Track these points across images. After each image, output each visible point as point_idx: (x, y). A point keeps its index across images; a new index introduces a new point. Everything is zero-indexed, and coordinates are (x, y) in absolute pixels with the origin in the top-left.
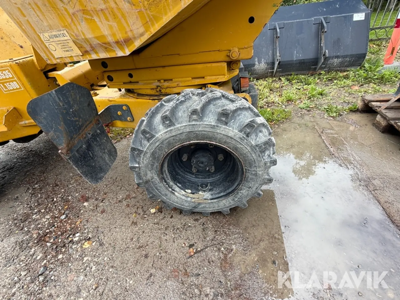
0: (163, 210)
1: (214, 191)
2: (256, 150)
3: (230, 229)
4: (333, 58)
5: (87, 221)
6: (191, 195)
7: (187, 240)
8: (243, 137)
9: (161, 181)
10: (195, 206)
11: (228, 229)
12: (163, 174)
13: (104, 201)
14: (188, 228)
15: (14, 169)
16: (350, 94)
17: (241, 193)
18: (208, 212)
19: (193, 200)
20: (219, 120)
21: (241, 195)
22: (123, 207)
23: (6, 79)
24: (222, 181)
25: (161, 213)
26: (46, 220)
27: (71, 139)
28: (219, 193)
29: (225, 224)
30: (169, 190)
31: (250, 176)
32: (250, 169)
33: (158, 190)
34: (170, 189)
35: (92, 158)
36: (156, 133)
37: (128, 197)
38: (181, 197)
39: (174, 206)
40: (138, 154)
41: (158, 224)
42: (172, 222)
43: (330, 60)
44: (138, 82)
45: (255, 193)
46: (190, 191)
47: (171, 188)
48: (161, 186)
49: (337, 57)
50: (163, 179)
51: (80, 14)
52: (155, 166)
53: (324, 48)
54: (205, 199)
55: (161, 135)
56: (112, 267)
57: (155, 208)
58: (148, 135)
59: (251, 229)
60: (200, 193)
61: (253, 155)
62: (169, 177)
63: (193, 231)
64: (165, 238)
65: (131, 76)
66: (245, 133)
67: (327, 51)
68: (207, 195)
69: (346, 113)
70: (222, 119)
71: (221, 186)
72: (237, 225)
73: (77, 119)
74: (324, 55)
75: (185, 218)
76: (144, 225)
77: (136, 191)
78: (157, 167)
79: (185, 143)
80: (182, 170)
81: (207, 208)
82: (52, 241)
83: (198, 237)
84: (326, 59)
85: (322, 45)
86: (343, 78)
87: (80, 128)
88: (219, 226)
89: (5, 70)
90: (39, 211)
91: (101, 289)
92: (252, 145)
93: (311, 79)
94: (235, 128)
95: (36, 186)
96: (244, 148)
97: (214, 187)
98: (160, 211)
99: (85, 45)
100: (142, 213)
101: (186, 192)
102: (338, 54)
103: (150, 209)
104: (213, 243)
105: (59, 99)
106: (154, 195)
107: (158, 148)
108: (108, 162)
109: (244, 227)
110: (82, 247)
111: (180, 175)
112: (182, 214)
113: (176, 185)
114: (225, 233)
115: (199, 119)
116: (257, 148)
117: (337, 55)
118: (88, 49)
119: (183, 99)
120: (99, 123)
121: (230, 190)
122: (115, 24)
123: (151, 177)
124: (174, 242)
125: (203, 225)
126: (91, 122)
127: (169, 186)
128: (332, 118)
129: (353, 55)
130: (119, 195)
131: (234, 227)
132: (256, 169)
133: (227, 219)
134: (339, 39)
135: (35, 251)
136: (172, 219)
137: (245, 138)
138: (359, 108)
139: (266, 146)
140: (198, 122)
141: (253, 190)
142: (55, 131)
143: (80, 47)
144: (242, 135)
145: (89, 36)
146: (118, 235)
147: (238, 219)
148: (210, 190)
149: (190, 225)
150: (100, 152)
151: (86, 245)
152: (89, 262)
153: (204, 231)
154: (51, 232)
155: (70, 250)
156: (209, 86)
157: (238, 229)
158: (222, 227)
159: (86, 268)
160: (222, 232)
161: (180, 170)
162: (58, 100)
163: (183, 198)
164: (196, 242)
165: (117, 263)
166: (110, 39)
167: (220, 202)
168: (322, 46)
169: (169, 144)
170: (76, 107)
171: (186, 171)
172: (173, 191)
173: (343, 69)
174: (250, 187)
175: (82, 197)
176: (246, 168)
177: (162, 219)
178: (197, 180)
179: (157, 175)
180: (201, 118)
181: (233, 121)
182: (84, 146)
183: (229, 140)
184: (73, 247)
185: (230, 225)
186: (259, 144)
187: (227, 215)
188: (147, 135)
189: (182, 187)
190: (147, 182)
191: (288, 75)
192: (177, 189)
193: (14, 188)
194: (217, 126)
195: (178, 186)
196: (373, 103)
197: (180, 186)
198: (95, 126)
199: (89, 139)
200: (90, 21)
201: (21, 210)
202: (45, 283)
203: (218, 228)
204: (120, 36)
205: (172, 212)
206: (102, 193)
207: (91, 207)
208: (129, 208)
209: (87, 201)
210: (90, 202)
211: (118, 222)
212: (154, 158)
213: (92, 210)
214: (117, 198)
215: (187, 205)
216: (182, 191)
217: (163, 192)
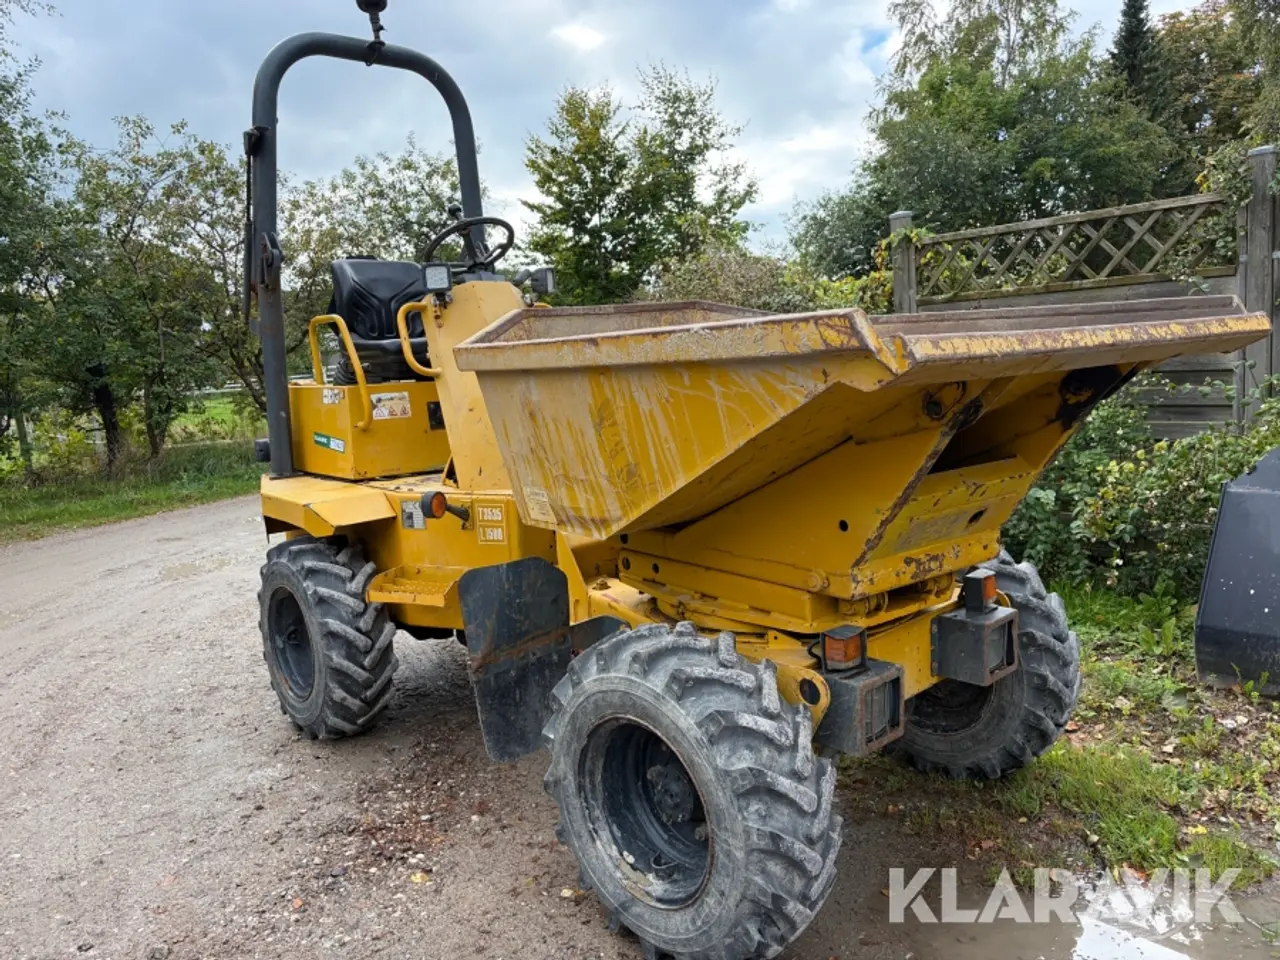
0: (584, 902)
5: (452, 846)
6: (627, 869)
8: (702, 740)
9: (578, 794)
10: (625, 902)
12: (584, 776)
13: (505, 830)
15: (428, 700)
17: (707, 903)
19: (625, 882)
20: (668, 688)
21: (707, 911)
22: (526, 858)
23: (492, 521)
25: (577, 905)
26: (399, 808)
27: (495, 649)
30: (587, 827)
33: (569, 813)
34: (591, 826)
35: (517, 705)
36: (587, 676)
38: (606, 858)
41: (551, 917)
42: (576, 930)
44: (664, 585)
46: (631, 859)
47: (594, 825)
48: (576, 805)
50: (582, 790)
51: (562, 479)
52: (573, 749)
54: (647, 893)
55: (589, 683)
56: (421, 930)
57: (574, 892)
58: (575, 677)
60: (649, 875)
62: (599, 795)
64: (537, 945)
65: (656, 568)
66: (706, 732)
68: (657, 888)
70: (675, 686)
73: (522, 618)
76: (527, 905)
78: (575, 752)
82: (382, 842)
87: (521, 635)
89: (496, 507)
90: (403, 790)
91: (380, 945)
92: (718, 768)
94: (691, 714)
95: (433, 745)
96: (703, 768)
98: (578, 901)
99: (561, 513)
100: (544, 886)
101: (621, 854)
103: (565, 888)
105: (508, 578)
107: (581, 706)
110: (409, 877)
111: (634, 814)
113: (610, 825)
115: (643, 673)
118: (564, 518)
119: (646, 633)
120: (563, 643)
122: (592, 499)
126: (548, 633)
127: (590, 815)
130: (540, 833)
132: (729, 837)
135: (351, 843)
136: (584, 926)
137: (705, 744)
140: (639, 677)
141: (729, 906)
142: (478, 626)
143: (557, 514)
144: (700, 733)
145: (566, 504)
148: (674, 881)
149: (602, 955)
151: (418, 877)
152: (399, 902)
154: (391, 829)
155: (391, 872)
156: (772, 634)
159: (388, 907)
161: (640, 801)
162: (504, 577)
163: (609, 864)
165: (430, 930)
166: (586, 515)
167: (671, 914)
169: (598, 706)
170: (528, 598)
172: (595, 834)
175: (481, 804)
176: (712, 826)
177: (566, 916)
178: (666, 848)
180: (645, 673)
181: (692, 699)
182: (513, 673)
183: (679, 737)
184: (400, 869)
186: (731, 771)
189: (620, 841)
192: (605, 835)
193: (403, 732)
194: (663, 697)
195: (611, 832)
197: (618, 834)
198: (552, 645)
199: (527, 665)
200: (570, 489)
201: (383, 773)
202: (328, 889)
204: (596, 515)
205: (597, 916)
207: (478, 828)
208: (532, 865)
209: (481, 814)
210: (483, 819)
211: (493, 875)
212: (574, 730)
213: (476, 834)
214: (531, 837)
215: (610, 888)
216: (614, 847)
217: (576, 826)
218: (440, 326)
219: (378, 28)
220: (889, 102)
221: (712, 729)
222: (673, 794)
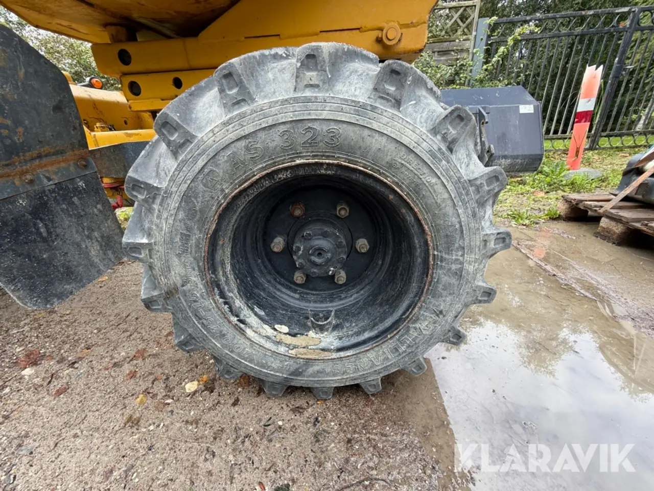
0: (217, 384)
1: (345, 329)
2: (467, 194)
3: (385, 435)
4: (499, 157)
6: (289, 340)
7: (271, 473)
8: (440, 149)
9: (210, 293)
10: (297, 370)
11: (383, 435)
12: (214, 270)
13: (76, 365)
14: (275, 434)
16: (535, 201)
17: (416, 329)
18: (328, 385)
19: (293, 352)
20: (378, 91)
21: (416, 334)
22: (120, 379)
24: (364, 304)
25: (212, 392)
28: (358, 334)
29: (372, 419)
30: (230, 322)
31: (445, 279)
32: (447, 256)
33: (199, 318)
34: (234, 319)
35: (45, 240)
36: (200, 129)
37: (141, 354)
38: (262, 341)
39: (243, 369)
40: (145, 200)
41: (196, 422)
42: (233, 417)
43: (496, 161)
45: (449, 331)
46: (285, 329)
47: (237, 316)
48: (209, 305)
49: (505, 157)
50: (214, 285)
52: (193, 241)
54: (323, 350)
55: (212, 131)
57: (199, 381)
58: (176, 135)
59: (441, 435)
60: (311, 333)
61: (460, 211)
62: (233, 285)
63: (286, 443)
64: (208, 466)
65: (178, 82)
66: (444, 138)
67: (492, 146)
68: (328, 340)
69: (543, 221)
70: (387, 87)
71: (361, 316)
72: (401, 422)
74: (488, 152)
75: (270, 403)
76: (158, 426)
77: (162, 340)
78: (197, 246)
79: (281, 166)
80: (269, 277)
81: (328, 374)
83: (302, 462)
85: (483, 139)
86: (517, 184)
88: (357, 426)
92: (459, 178)
94: (418, 120)
96: (439, 188)
97: (346, 320)
98: (209, 387)
100: (162, 393)
101: (275, 330)
102: (506, 153)
103: (186, 383)
104: (344, 480)
106: (190, 335)
107: (201, 176)
108: (96, 260)
109: (420, 428)
111: (264, 290)
112: (262, 395)
113: (252, 309)
114: (375, 447)
115: (324, 83)
116: (471, 189)
117: (504, 154)
120: (86, 167)
121: (388, 322)
123: (181, 277)
124: (232, 478)
125: (315, 425)
126: (60, 153)
127: (230, 308)
128: (524, 227)
129: (525, 155)
130: (119, 349)
131: (396, 427)
132: (463, 255)
133: (374, 407)
134: (504, 135)
136: (236, 408)
137: (443, 154)
138: (562, 214)
139: (492, 187)
140: (320, 91)
141: (446, 321)
144: (437, 143)
146: (74, 460)
147: (401, 405)
148: (336, 327)
149: (280, 423)
150: (77, 232)
153: (318, 441)
157: (408, 435)
158: (363, 428)
160: (365, 445)
161: (265, 277)
163: (268, 345)
164: (295, 476)
167: (361, 356)
168: (484, 141)
171: (280, 283)
172: (242, 326)
173: (513, 174)
174: (441, 312)
176: (436, 253)
177: (210, 409)
178: (303, 305)
179: (200, 270)
180: (329, 82)
181: (413, 102)
182: (22, 202)
185: (383, 422)
186: (476, 179)
187: (373, 395)
188: (172, 135)
189: (266, 318)
190: (170, 294)
192: (253, 320)
194: (374, 108)
195: (256, 314)
196: (586, 202)
197: (262, 313)
198: (72, 169)
199: (43, 191)
203: (355, 432)
205: (240, 389)
206: (83, 345)
207: (36, 381)
208: (132, 381)
209: (35, 363)
210: (40, 368)
211: (91, 418)
212: (191, 214)
213: (37, 387)
214: (112, 358)
216: (266, 327)
217: (214, 327)
221: (453, 132)
222: (320, 252)
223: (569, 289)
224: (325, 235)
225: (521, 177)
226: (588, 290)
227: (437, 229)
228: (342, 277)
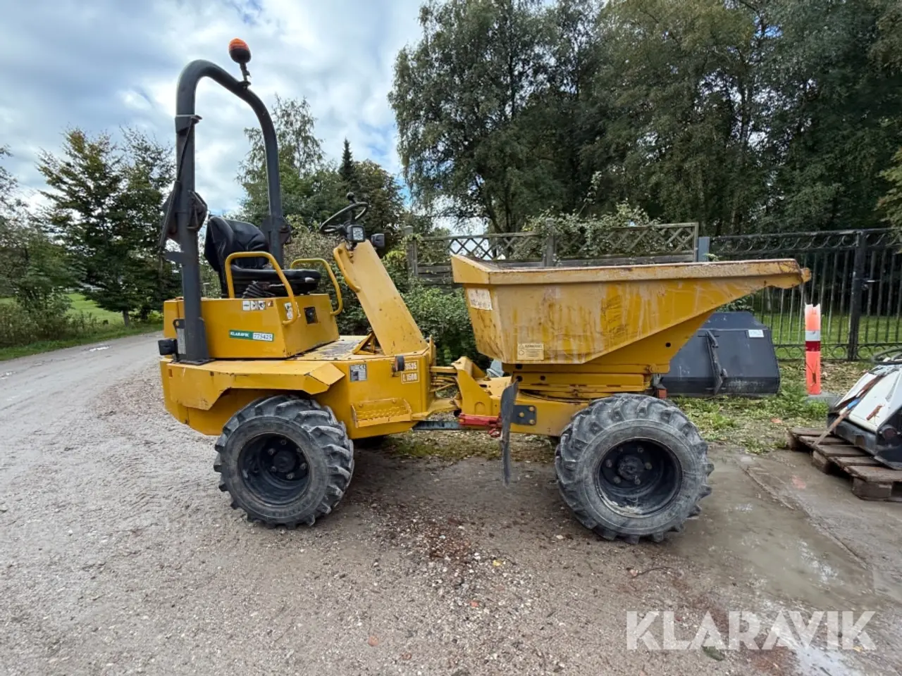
0: (572, 536)
1: (644, 506)
2: (694, 450)
4: (734, 379)
5: (478, 543)
6: (620, 508)
8: (683, 436)
9: (594, 484)
11: (667, 557)
12: (597, 474)
14: (616, 554)
16: (772, 428)
17: (678, 504)
20: (662, 419)
21: (679, 507)
23: (411, 370)
24: (651, 495)
25: (573, 539)
28: (651, 507)
32: (689, 472)
34: (600, 496)
36: (605, 426)
37: (516, 523)
38: (610, 507)
39: (600, 521)
43: (732, 382)
44: (548, 385)
46: (617, 503)
47: (601, 494)
48: (593, 489)
49: (741, 379)
51: (562, 336)
53: (719, 366)
54: (636, 514)
55: (609, 429)
57: (562, 535)
60: (629, 507)
61: (692, 456)
64: (592, 561)
65: (543, 378)
66: (684, 432)
67: (725, 370)
68: (637, 510)
69: (773, 450)
71: (651, 500)
74: (721, 375)
75: (606, 545)
76: (557, 549)
77: (522, 517)
82: (448, 557)
83: (634, 562)
84: (725, 379)
85: (715, 362)
86: (756, 407)
89: (413, 362)
92: (690, 445)
93: (710, 405)
94: (675, 426)
96: (684, 448)
97: (644, 501)
99: (551, 354)
101: (614, 503)
103: (556, 536)
104: (655, 567)
107: (603, 441)
110: (492, 565)
112: (600, 542)
114: (665, 560)
115: (645, 416)
117: (740, 376)
121: (665, 502)
122: (584, 344)
123: (585, 476)
125: (633, 553)
127: (599, 491)
128: (756, 454)
129: (762, 378)
132: (695, 472)
134: (736, 357)
136: (591, 545)
138: (789, 444)
139: (702, 449)
140: (643, 419)
141: (692, 502)
145: (559, 348)
148: (639, 505)
149: (616, 551)
151: (496, 563)
155: (480, 567)
157: (679, 557)
158: (657, 554)
159: (512, 582)
160: (660, 559)
166: (575, 352)
167: (654, 517)
168: (716, 364)
169: (616, 437)
172: (603, 500)
173: (752, 394)
174: (689, 497)
176: (685, 471)
177: (577, 545)
183: (670, 438)
184: (481, 564)
186: (696, 445)
190: (578, 483)
191: (676, 397)
192: (606, 498)
194: (660, 424)
196: (804, 437)
200: (566, 341)
203: (654, 555)
204: (584, 352)
205: (587, 539)
207: (472, 531)
209: (461, 525)
212: (597, 453)
213: (477, 534)
215: (615, 519)
216: (611, 501)
217: (592, 498)
218: (352, 262)
219: (246, 73)
220: (247, 173)
221: (687, 430)
222: (632, 468)
223: (778, 502)
224: (634, 461)
225: (760, 398)
226: (789, 503)
227: (684, 461)
228: (638, 481)
